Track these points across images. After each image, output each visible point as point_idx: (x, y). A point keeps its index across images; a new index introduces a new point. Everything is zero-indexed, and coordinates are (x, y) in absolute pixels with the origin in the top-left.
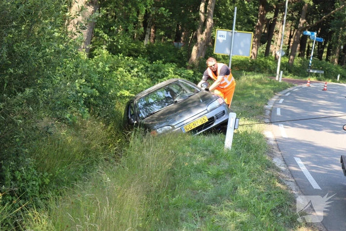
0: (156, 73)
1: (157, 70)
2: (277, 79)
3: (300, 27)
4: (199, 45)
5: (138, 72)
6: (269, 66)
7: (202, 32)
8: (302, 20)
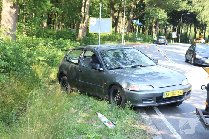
2: (123, 44)
4: (82, 29)
6: (117, 38)
7: (83, 22)
8: (131, 15)
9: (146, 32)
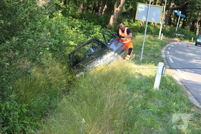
0: (88, 31)
1: (89, 29)
2: (159, 38)
3: (171, 8)
4: (115, 15)
5: (77, 29)
6: (151, 30)
7: (117, 7)
8: (172, 3)
9: (188, 27)
